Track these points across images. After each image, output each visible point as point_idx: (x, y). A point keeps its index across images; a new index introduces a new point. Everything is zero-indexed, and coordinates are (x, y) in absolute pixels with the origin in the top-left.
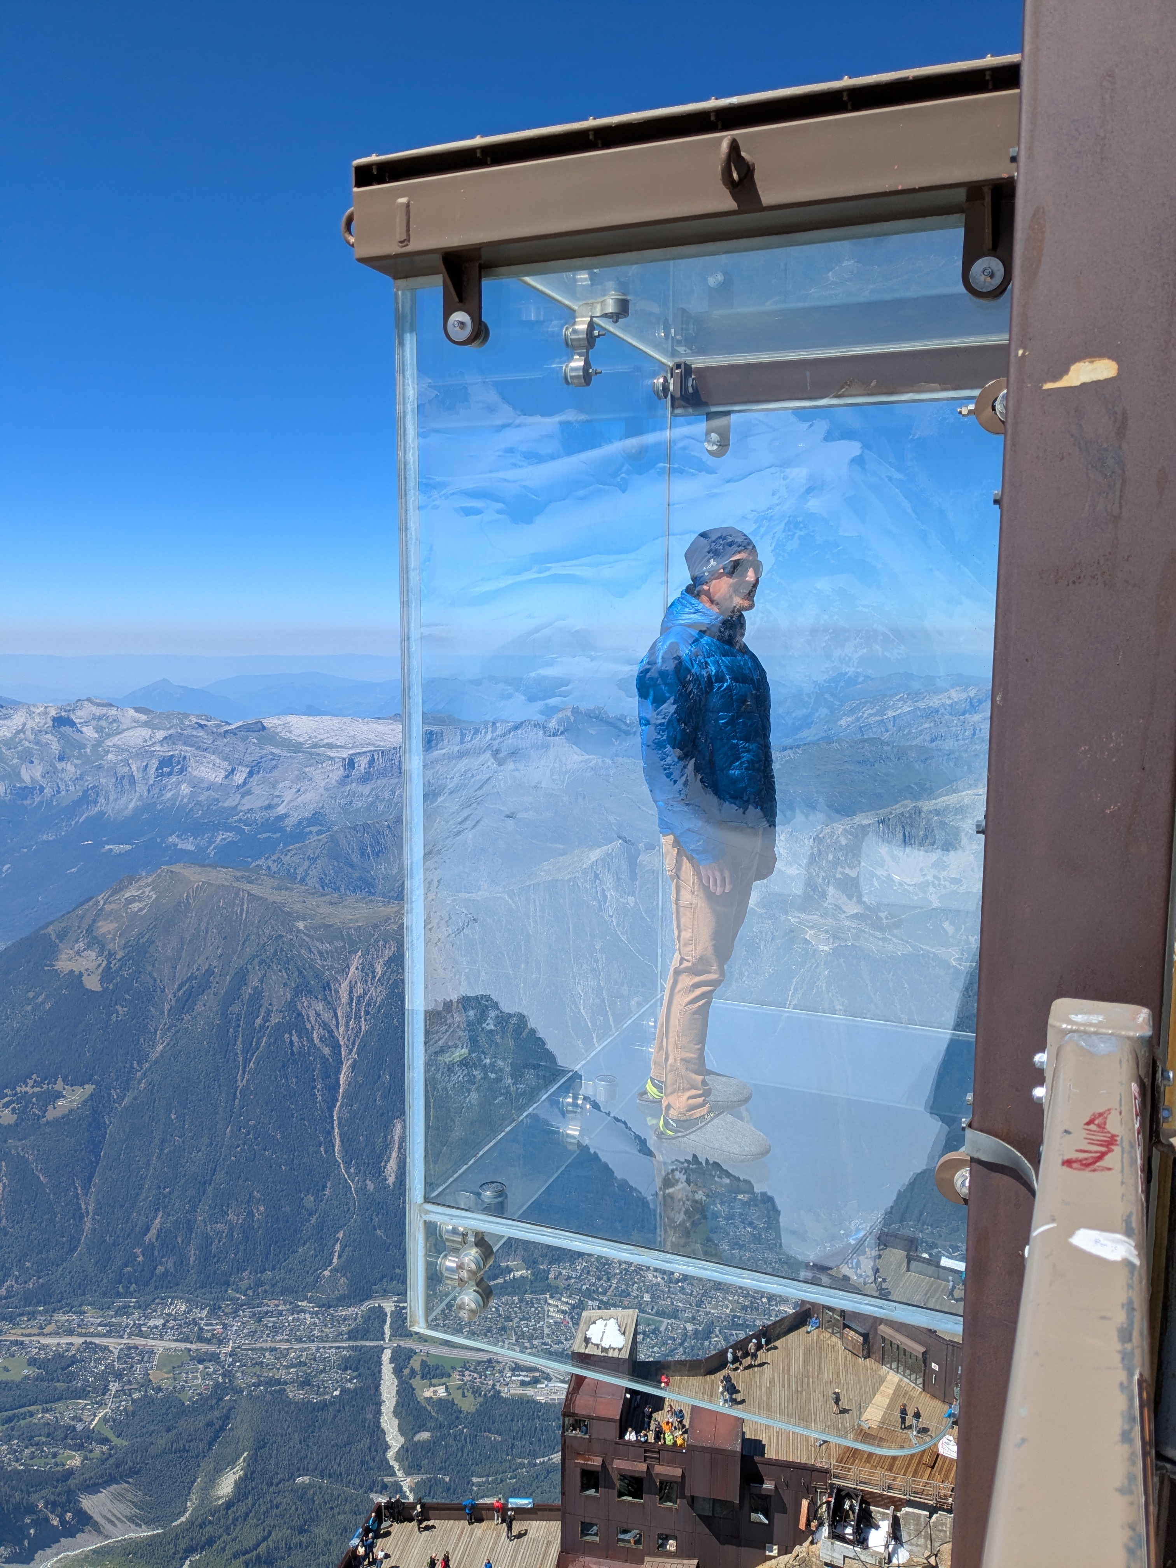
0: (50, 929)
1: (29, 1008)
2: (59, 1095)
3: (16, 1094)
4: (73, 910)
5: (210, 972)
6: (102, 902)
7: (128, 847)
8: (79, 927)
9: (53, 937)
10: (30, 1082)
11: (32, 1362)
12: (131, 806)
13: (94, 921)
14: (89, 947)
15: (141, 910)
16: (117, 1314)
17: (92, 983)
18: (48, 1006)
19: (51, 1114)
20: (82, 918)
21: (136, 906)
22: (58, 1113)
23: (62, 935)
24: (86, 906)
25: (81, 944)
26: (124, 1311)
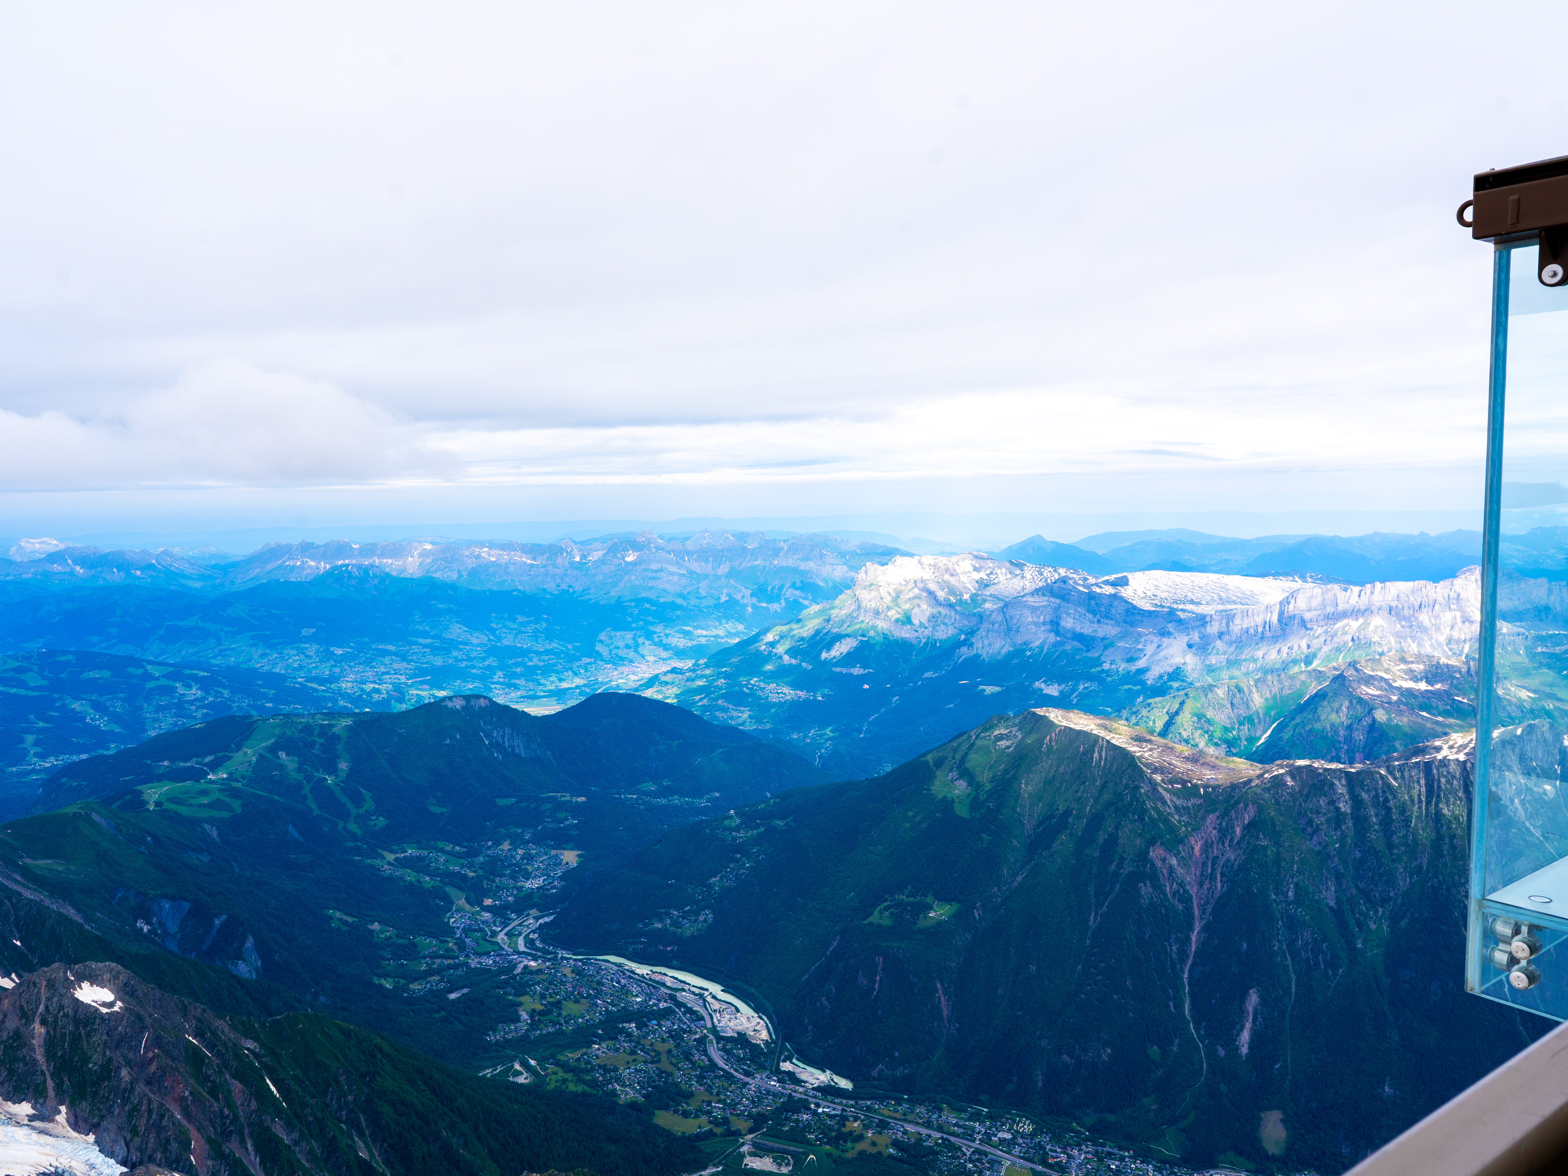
0: (929, 757)
1: (908, 825)
2: (930, 908)
3: (895, 899)
4: (950, 741)
5: (1067, 813)
6: (974, 737)
7: (997, 689)
8: (953, 758)
9: (931, 763)
10: (906, 892)
11: (895, 1144)
12: (1004, 651)
13: (966, 754)
14: (960, 777)
15: (1008, 747)
16: (969, 1119)
17: (961, 810)
18: (924, 826)
19: (922, 924)
20: (955, 750)
21: (1003, 744)
22: (928, 923)
23: (939, 763)
24: (960, 740)
25: (955, 773)
26: (976, 1117)
